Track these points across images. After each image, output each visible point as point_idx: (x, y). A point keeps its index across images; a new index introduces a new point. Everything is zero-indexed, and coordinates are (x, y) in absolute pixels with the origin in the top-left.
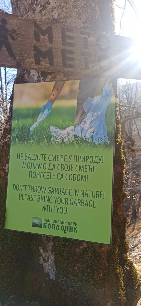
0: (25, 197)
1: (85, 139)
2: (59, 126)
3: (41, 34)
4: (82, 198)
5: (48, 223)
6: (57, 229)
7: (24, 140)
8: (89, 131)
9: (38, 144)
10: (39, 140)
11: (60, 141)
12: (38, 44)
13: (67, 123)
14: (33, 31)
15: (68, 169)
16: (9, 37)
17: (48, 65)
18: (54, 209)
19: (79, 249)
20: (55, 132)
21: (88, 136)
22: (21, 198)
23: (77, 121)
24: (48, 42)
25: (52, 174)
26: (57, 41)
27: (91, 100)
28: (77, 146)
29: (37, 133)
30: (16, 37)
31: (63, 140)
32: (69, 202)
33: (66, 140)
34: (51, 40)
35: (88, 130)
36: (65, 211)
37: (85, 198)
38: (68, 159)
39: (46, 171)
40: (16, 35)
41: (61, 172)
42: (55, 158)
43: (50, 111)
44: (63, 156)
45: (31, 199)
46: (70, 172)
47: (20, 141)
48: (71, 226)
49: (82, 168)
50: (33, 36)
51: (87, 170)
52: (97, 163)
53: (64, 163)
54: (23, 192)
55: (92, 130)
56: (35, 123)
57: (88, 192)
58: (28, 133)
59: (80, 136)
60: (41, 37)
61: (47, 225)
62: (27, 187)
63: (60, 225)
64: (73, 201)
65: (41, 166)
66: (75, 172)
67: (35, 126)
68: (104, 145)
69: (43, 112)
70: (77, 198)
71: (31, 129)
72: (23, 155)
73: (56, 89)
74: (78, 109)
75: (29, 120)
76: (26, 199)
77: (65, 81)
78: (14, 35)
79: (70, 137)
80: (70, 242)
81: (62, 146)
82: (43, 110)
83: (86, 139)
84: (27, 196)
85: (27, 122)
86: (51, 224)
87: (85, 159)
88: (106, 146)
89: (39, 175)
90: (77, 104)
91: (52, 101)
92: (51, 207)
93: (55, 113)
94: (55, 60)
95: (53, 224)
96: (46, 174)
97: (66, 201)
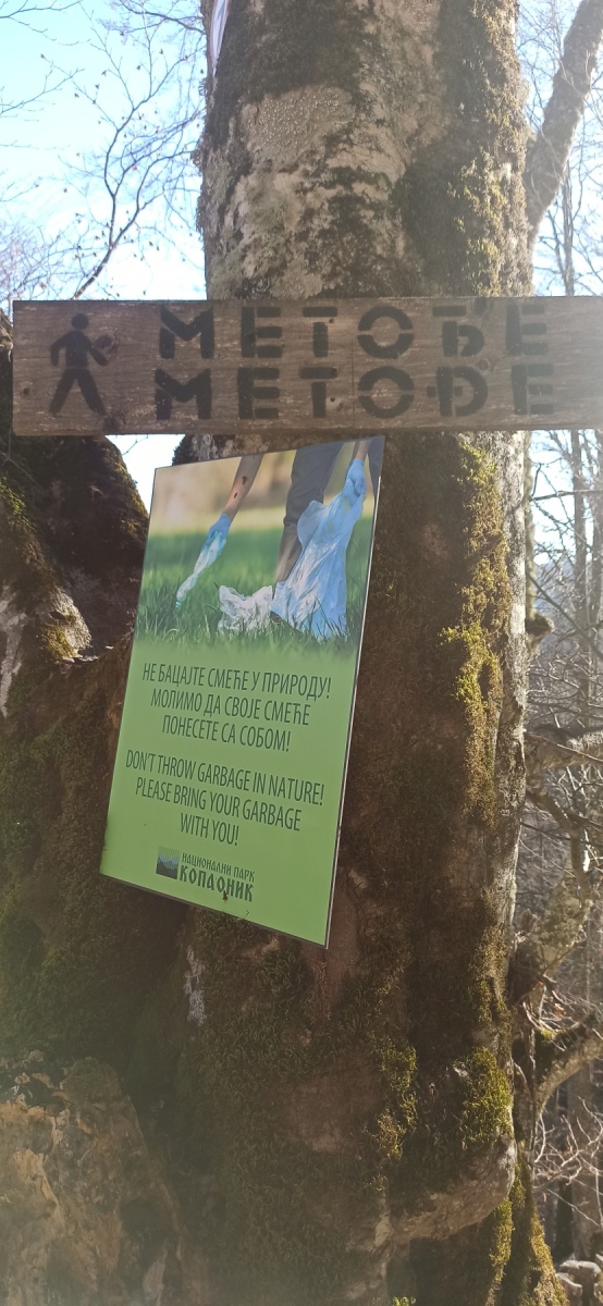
0: (150, 788)
1: (292, 624)
2: (240, 586)
3: (178, 338)
4: (270, 799)
5: (191, 867)
6: (208, 887)
7: (161, 628)
8: (304, 600)
9: (191, 638)
10: (194, 625)
11: (237, 628)
12: (167, 365)
13: (258, 577)
14: (157, 331)
15: (248, 714)
16: (91, 359)
17: (195, 418)
18: (207, 828)
19: (259, 952)
20: (230, 603)
21: (302, 616)
22: (140, 790)
23: (280, 570)
24: (200, 355)
25: (212, 725)
26: (227, 348)
27: (317, 509)
28: (273, 646)
29: (190, 607)
30: (108, 357)
31: (244, 626)
32: (240, 808)
33: (251, 626)
34: (208, 350)
35: (302, 597)
36: (229, 836)
37: (278, 801)
38: (249, 684)
39: (199, 715)
40: (110, 352)
41: (231, 720)
42: (222, 678)
43: (224, 542)
44: (240, 675)
45: (161, 795)
46: (251, 722)
47: (153, 629)
48: (241, 881)
49: (280, 712)
50: (155, 346)
51: (290, 717)
52: (314, 695)
53: (241, 694)
54: (146, 774)
55: (311, 598)
56: (190, 578)
57: (287, 783)
58: (173, 605)
59: (283, 615)
60: (181, 344)
61: (187, 871)
62: (157, 759)
63: (217, 876)
64: (250, 806)
65: (190, 701)
66: (262, 723)
67: (188, 585)
68: (335, 643)
69: (209, 545)
70: (260, 797)
71: (180, 595)
72: (156, 669)
73: (241, 480)
74: (286, 535)
75: (178, 570)
76: (152, 792)
77: (264, 453)
78: (104, 352)
79: (260, 618)
80: (229, 926)
81: (240, 644)
82: (208, 541)
83: (296, 624)
84: (153, 785)
85: (175, 571)
86: (198, 869)
87: (288, 683)
88: (340, 646)
89: (183, 727)
90: (286, 520)
91: (231, 514)
92: (201, 821)
93: (237, 546)
94: (215, 403)
95: (201, 872)
96: (198, 723)
97: (234, 806)
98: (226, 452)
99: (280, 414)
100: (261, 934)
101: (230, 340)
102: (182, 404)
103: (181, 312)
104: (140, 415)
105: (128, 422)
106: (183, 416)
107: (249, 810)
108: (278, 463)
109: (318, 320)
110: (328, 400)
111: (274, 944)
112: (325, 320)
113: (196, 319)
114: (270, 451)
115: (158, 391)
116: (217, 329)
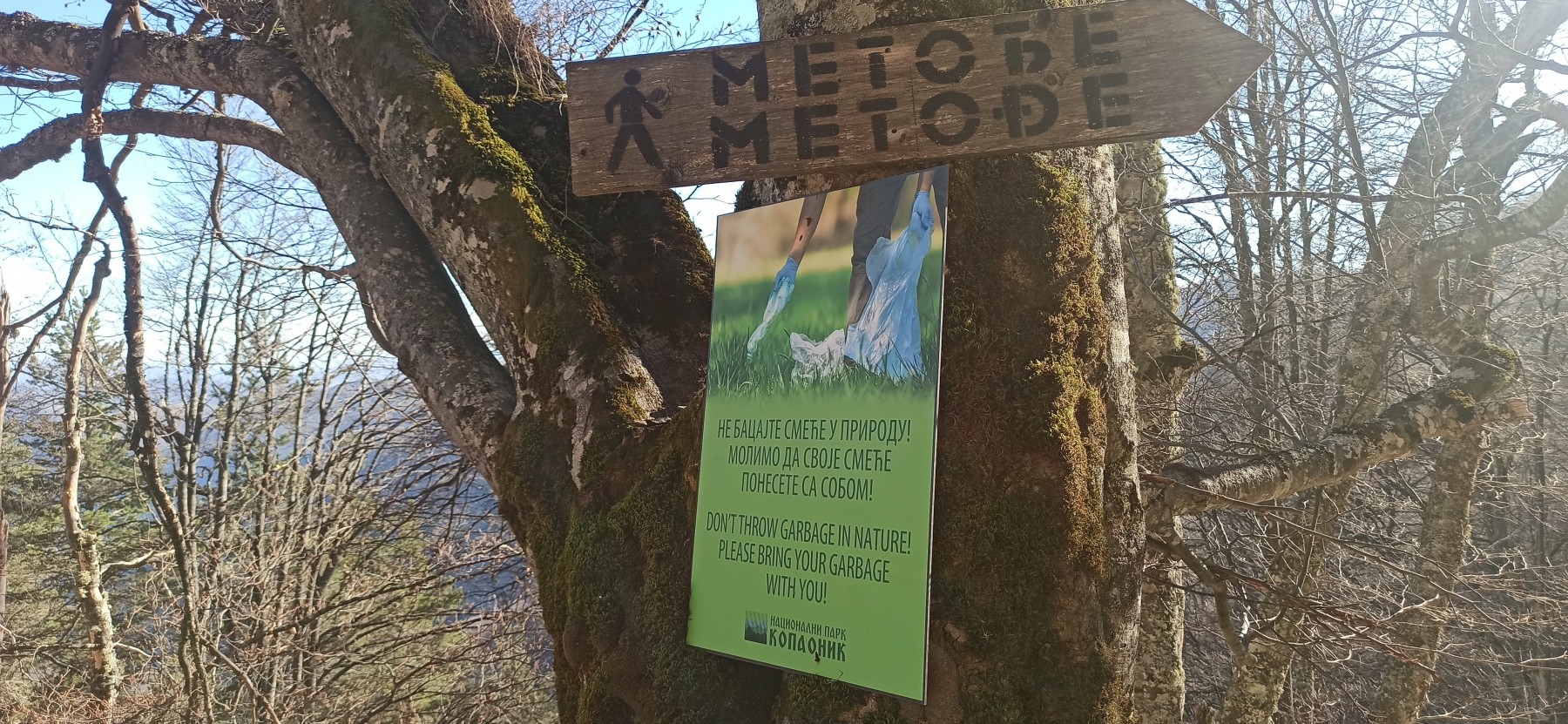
0: (733, 550)
1: (867, 368)
2: (811, 332)
3: (731, 83)
4: (855, 551)
5: (780, 631)
6: (799, 649)
7: (734, 381)
8: (877, 341)
9: (765, 390)
10: (767, 376)
11: (810, 376)
12: (721, 112)
13: (829, 321)
14: (710, 79)
15: (828, 465)
16: (645, 113)
17: (753, 163)
18: (794, 587)
19: (856, 715)
20: (802, 350)
21: (876, 358)
22: (723, 552)
23: (851, 312)
24: (754, 99)
25: (792, 478)
26: (781, 89)
27: (885, 246)
28: (849, 392)
29: (762, 357)
30: (662, 109)
31: (818, 373)
32: (827, 564)
33: (825, 372)
34: (762, 92)
35: (874, 339)
36: (818, 594)
37: (866, 553)
38: (827, 434)
39: (779, 470)
40: (664, 103)
41: (811, 472)
42: (799, 429)
43: (792, 287)
44: (817, 424)
45: (745, 557)
46: (832, 473)
47: (726, 383)
48: (832, 640)
49: (860, 460)
50: (709, 94)
51: (871, 464)
52: (895, 440)
53: (819, 445)
54: (728, 537)
55: (884, 339)
56: (760, 328)
57: (873, 533)
58: (744, 357)
59: (856, 359)
60: (734, 89)
61: (777, 635)
62: (738, 519)
63: (807, 637)
64: (836, 561)
65: (767, 456)
66: (842, 472)
67: (758, 335)
68: (912, 383)
69: (777, 292)
70: (846, 551)
71: (751, 346)
72: (732, 425)
73: (806, 222)
74: (854, 275)
75: (747, 320)
76: (735, 554)
77: (827, 191)
78: (658, 105)
79: (834, 363)
80: (823, 689)
81: (815, 391)
82: (776, 288)
83: (871, 367)
84: (736, 547)
85: (742, 323)
86: (787, 632)
87: (867, 429)
88: (917, 386)
89: (763, 483)
90: (853, 260)
91: (797, 258)
92: (787, 580)
93: (805, 290)
94: (773, 145)
95: (790, 634)
96: (778, 478)
97: (820, 562)
98: (788, 194)
99: (840, 151)
100: (858, 695)
101: (785, 81)
102: (740, 150)
103: (733, 56)
104: (698, 165)
105: (686, 173)
106: (741, 162)
107: (836, 565)
108: (842, 201)
109: (873, 50)
110: (889, 132)
111: (871, 705)
112: (882, 50)
113: (748, 62)
114: (833, 189)
115: (714, 139)
116: (770, 70)
